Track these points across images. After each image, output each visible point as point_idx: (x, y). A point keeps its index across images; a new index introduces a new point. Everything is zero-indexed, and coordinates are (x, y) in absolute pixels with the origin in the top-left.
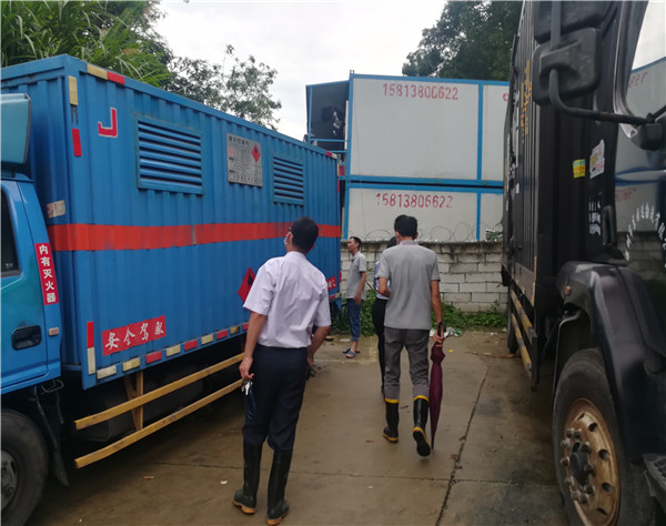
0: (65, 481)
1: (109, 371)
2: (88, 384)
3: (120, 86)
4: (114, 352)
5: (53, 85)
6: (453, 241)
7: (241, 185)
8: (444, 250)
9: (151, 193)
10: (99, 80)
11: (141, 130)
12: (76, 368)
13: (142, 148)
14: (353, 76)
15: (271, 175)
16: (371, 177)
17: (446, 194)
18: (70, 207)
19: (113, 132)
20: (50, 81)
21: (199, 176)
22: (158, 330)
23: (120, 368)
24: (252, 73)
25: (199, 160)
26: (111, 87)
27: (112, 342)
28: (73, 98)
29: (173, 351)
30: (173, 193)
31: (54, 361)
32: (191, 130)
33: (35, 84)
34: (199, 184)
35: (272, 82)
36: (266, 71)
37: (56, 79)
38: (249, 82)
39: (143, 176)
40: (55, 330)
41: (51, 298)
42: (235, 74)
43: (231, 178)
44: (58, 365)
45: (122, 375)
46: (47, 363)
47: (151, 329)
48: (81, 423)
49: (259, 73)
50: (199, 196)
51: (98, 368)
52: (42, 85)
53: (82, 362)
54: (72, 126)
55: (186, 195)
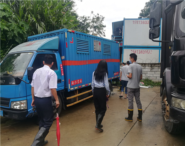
0: (65, 109)
1: (72, 89)
2: (69, 91)
3: (74, 33)
4: (73, 85)
5: (62, 34)
6: (151, 63)
7: (97, 51)
8: (149, 65)
9: (79, 54)
10: (70, 32)
11: (77, 41)
12: (67, 88)
13: (78, 45)
14: (125, 19)
15: (103, 48)
16: (129, 46)
17: (150, 50)
18: (65, 57)
19: (72, 42)
20: (62, 33)
21: (88, 50)
22: (81, 82)
23: (74, 88)
24: (98, 18)
25: (88, 46)
26: (72, 33)
27: (73, 83)
28: (66, 37)
29: (83, 86)
30: (83, 54)
31: (63, 86)
32: (86, 40)
33: (59, 34)
34: (88, 52)
35: (103, 20)
36: (102, 17)
37: (63, 33)
38: (97, 20)
39: (78, 51)
40: (63, 80)
41: (63, 74)
42: (94, 19)
43: (95, 50)
44: (64, 87)
45: (74, 90)
46: (62, 86)
47: (79, 81)
48: (68, 98)
49: (100, 18)
50: (88, 54)
51: (70, 88)
52: (60, 34)
53: (68, 87)
54: (66, 42)
55: (86, 54)
